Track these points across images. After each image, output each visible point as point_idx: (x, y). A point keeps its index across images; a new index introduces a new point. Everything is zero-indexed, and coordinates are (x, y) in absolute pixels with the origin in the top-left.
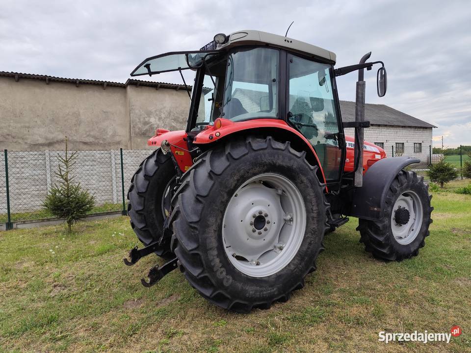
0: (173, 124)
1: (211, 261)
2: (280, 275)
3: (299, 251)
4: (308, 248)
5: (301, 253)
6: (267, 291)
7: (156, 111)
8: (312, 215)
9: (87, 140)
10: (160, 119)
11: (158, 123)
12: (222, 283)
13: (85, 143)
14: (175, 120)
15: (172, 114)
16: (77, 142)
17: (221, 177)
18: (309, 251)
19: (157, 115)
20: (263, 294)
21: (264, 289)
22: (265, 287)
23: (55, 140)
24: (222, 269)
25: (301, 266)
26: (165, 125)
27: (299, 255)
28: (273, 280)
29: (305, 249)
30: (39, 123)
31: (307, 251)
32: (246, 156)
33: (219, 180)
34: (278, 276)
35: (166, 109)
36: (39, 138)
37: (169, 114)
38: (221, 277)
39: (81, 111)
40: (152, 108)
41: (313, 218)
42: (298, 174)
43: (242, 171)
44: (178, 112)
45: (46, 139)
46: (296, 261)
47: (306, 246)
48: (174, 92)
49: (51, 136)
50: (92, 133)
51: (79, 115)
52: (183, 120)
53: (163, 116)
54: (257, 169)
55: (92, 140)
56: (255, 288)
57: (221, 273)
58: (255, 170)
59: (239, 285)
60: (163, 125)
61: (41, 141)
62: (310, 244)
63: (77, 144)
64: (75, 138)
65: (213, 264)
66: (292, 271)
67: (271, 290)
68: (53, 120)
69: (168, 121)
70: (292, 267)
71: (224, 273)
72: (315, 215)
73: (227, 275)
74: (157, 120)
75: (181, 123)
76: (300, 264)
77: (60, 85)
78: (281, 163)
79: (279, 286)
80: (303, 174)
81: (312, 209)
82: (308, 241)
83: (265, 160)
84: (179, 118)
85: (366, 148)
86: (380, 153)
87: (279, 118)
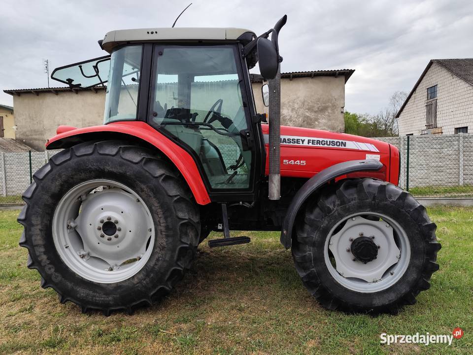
0: (307, 114)
1: (38, 256)
2: (120, 286)
3: (146, 265)
4: (156, 264)
5: (147, 268)
6: (100, 298)
7: (289, 102)
8: (160, 228)
10: (293, 110)
11: (291, 114)
12: (50, 279)
14: (309, 109)
15: (306, 104)
17: (43, 181)
18: (156, 267)
19: (290, 106)
20: (96, 300)
21: (98, 294)
22: (99, 294)
24: (50, 266)
25: (144, 282)
26: (298, 116)
27: (145, 270)
28: (111, 288)
29: (152, 264)
31: (153, 267)
32: (68, 162)
33: (42, 184)
34: (118, 286)
35: (300, 99)
37: (303, 103)
38: (50, 273)
40: (285, 100)
41: (161, 231)
42: (135, 182)
43: (64, 176)
44: (313, 100)
46: (141, 276)
47: (154, 261)
48: (310, 80)
52: (318, 109)
53: (296, 106)
54: (83, 176)
56: (87, 291)
57: (50, 269)
58: (80, 175)
59: (69, 284)
60: (296, 116)
62: (158, 260)
65: (39, 259)
66: (134, 285)
67: (104, 298)
69: (301, 111)
70: (136, 280)
71: (53, 270)
72: (163, 229)
73: (56, 271)
74: (290, 111)
75: (316, 112)
76: (145, 280)
78: (111, 170)
79: (115, 296)
80: (142, 182)
81: (159, 221)
82: (156, 256)
83: (90, 166)
84: (314, 107)
85: (345, 146)
86: (378, 151)
87: (137, 120)
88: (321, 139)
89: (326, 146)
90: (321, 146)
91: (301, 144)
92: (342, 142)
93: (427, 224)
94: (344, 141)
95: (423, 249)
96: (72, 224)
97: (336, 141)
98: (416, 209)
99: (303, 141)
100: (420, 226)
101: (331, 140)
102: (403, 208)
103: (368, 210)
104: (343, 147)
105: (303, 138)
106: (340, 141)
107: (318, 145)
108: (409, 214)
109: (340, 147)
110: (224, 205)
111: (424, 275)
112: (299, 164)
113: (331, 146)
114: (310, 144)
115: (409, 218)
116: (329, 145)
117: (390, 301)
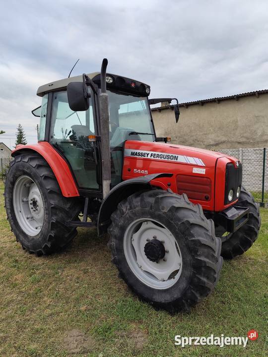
9: (241, 140)
12: (12, 227)
13: (239, 143)
16: (233, 142)
22: (26, 240)
23: (220, 142)
25: (40, 239)
30: (212, 130)
34: (33, 238)
36: (211, 141)
38: (12, 224)
39: (239, 119)
45: (215, 141)
46: (40, 235)
49: (218, 139)
50: (245, 135)
51: (237, 121)
54: (19, 173)
55: (244, 140)
56: (23, 238)
59: (18, 232)
61: (212, 143)
63: (234, 144)
64: (233, 139)
66: (37, 239)
67: (27, 243)
68: (220, 128)
70: (38, 237)
77: (226, 102)
82: (44, 225)
85: (177, 159)
86: (204, 165)
87: (45, 141)
88: (160, 153)
89: (163, 159)
90: (159, 159)
91: (146, 157)
92: (175, 156)
93: (194, 239)
94: (177, 156)
95: (189, 262)
96: (25, 199)
97: (170, 155)
98: (183, 223)
99: (148, 155)
100: (186, 239)
101: (167, 154)
102: (172, 220)
103: (149, 216)
104: (175, 160)
105: (148, 152)
106: (174, 155)
107: (157, 158)
108: (177, 225)
109: (173, 160)
110: (87, 199)
111: (192, 287)
112: (143, 173)
113: (166, 159)
114: (152, 158)
115: (177, 230)
116: (165, 158)
117: (165, 300)
